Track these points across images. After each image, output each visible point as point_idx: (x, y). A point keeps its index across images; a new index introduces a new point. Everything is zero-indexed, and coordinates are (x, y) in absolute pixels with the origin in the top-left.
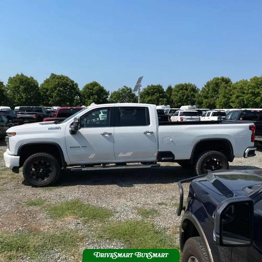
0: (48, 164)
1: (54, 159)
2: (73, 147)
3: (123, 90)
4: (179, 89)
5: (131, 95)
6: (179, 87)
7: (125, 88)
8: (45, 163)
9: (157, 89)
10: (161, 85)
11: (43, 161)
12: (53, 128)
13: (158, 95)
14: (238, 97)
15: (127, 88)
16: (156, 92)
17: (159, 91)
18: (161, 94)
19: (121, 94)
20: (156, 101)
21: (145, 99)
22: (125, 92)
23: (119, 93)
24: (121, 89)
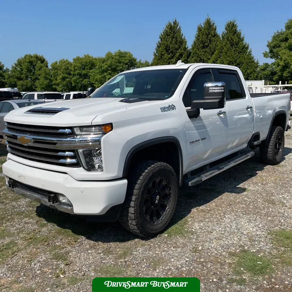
0: (164, 183)
2: (193, 142)
8: (161, 182)
12: (167, 108)
14: (64, 79)
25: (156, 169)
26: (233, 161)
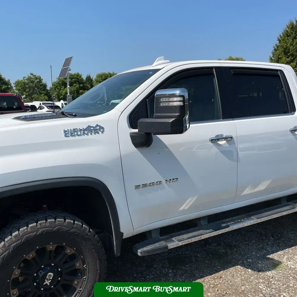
0: (69, 251)
1: (89, 231)
2: (145, 185)
3: (29, 79)
4: (101, 79)
5: (41, 85)
6: (102, 77)
7: (32, 76)
8: (60, 249)
9: (76, 78)
10: (80, 73)
11: (51, 247)
12: (81, 130)
13: (77, 86)
15: (35, 76)
16: (75, 82)
17: (78, 81)
18: (81, 85)
19: (27, 84)
20: (76, 94)
21: (61, 91)
22: (33, 82)
23: (24, 83)
24: (26, 78)
25: (38, 231)
26: (256, 216)
